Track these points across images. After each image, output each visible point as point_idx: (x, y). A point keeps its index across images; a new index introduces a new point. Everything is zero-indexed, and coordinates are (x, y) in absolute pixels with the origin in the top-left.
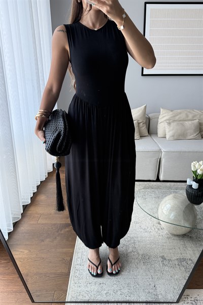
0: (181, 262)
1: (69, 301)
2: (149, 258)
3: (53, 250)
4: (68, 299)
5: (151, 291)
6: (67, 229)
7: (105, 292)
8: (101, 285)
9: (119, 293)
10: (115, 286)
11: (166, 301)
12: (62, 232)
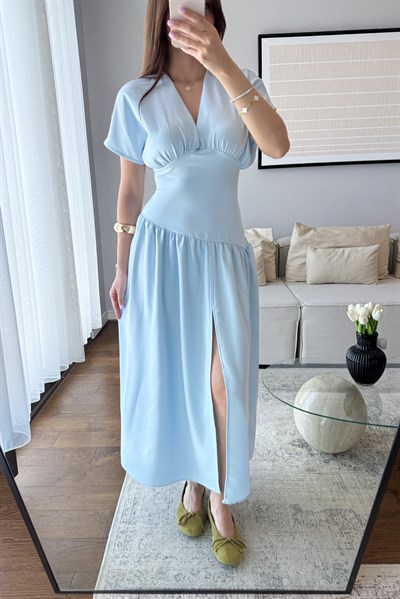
0: (332, 515)
1: (102, 588)
2: (267, 509)
3: (79, 497)
4: (100, 585)
5: (267, 571)
6: (109, 458)
7: (176, 573)
8: (169, 559)
9: (203, 574)
10: (196, 561)
11: (296, 589)
12: (99, 462)
